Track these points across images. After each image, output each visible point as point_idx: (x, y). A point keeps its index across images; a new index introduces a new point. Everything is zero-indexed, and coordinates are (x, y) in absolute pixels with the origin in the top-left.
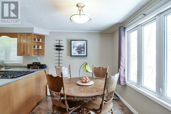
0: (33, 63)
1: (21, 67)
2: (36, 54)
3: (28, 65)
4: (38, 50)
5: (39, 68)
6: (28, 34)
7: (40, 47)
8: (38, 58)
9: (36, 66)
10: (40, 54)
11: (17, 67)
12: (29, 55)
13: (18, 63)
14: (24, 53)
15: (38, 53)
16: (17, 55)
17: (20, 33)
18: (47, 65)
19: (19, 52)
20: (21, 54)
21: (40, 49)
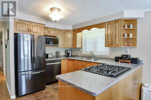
0: (122, 56)
1: (107, 59)
2: (125, 44)
3: (116, 57)
4: (128, 39)
5: (130, 62)
6: (117, 21)
7: (131, 36)
9: (126, 60)
10: (130, 44)
11: (104, 58)
12: (118, 46)
13: (105, 55)
14: (112, 44)
15: (128, 43)
16: (105, 47)
17: (107, 22)
18: (140, 59)
19: (106, 43)
20: (108, 45)
21: (131, 38)
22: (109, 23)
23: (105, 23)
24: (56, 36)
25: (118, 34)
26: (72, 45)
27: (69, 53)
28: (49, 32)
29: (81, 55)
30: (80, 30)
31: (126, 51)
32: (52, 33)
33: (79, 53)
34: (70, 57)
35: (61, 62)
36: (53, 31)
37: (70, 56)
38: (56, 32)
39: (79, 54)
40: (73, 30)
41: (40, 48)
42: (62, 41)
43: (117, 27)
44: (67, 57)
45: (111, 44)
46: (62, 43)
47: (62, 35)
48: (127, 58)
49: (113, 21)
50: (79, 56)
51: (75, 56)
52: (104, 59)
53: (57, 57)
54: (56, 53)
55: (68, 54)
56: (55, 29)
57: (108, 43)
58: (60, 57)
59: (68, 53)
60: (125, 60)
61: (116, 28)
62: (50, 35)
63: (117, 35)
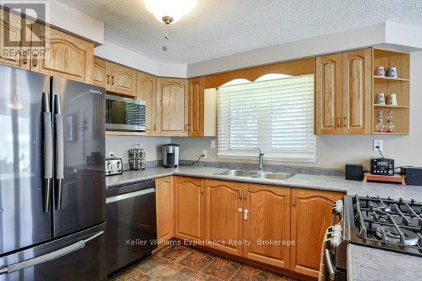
0: (374, 162)
1: (311, 171)
3: (347, 166)
5: (403, 182)
6: (358, 53)
7: (394, 101)
8: (380, 142)
9: (391, 172)
11: (300, 170)
12: (361, 133)
14: (340, 125)
16: (314, 134)
17: (323, 56)
20: (326, 128)
21: (394, 108)
22: (328, 58)
23: (313, 59)
24: (134, 95)
25: (361, 94)
26: (188, 127)
27: (173, 154)
28: (111, 79)
29: (213, 160)
30: (217, 80)
31: (375, 146)
32: (120, 84)
33: (205, 152)
34: (176, 166)
35: (154, 187)
36: (122, 77)
37: (177, 163)
38: (135, 82)
39: (206, 157)
40: (189, 79)
41: (71, 139)
42: (154, 114)
43: (359, 73)
44: (166, 167)
45: (335, 125)
46: (152, 120)
47: (152, 93)
48: (393, 169)
49: (342, 52)
50: (206, 165)
51: (192, 164)
52: (299, 173)
53: (132, 168)
54: (131, 154)
55: (170, 157)
56: (129, 71)
57: (324, 121)
58: (144, 169)
59: (169, 155)
60: (384, 174)
61: (355, 74)
62: (113, 91)
63: (359, 97)
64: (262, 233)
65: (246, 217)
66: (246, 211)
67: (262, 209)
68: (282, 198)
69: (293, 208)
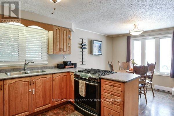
5: (74, 67)
8: (65, 56)
22: (58, 27)
23: (53, 26)
60: (70, 65)
64: (42, 97)
65: (34, 93)
66: (34, 90)
67: (41, 86)
68: (49, 79)
69: (53, 81)
